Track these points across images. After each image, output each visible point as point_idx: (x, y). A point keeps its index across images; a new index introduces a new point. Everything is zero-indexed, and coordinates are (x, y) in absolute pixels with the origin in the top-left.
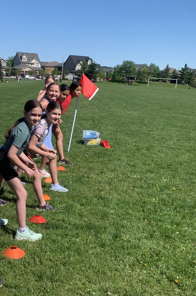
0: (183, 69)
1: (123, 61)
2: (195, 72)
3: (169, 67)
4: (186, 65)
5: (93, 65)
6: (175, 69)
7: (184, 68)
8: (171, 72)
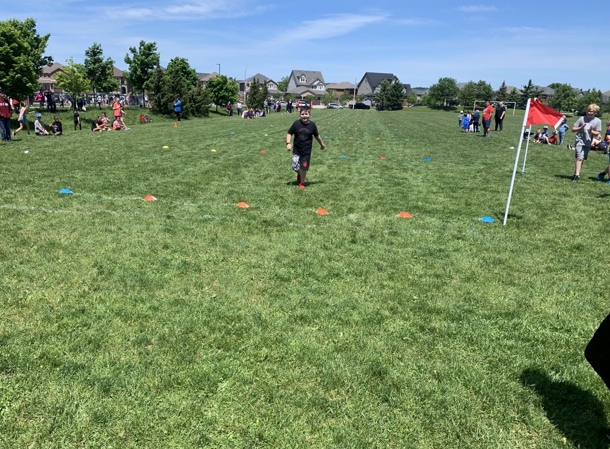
0: (525, 87)
1: (439, 79)
2: (543, 91)
3: (506, 85)
4: (530, 81)
5: (396, 86)
6: (515, 88)
7: (527, 86)
8: (508, 92)
